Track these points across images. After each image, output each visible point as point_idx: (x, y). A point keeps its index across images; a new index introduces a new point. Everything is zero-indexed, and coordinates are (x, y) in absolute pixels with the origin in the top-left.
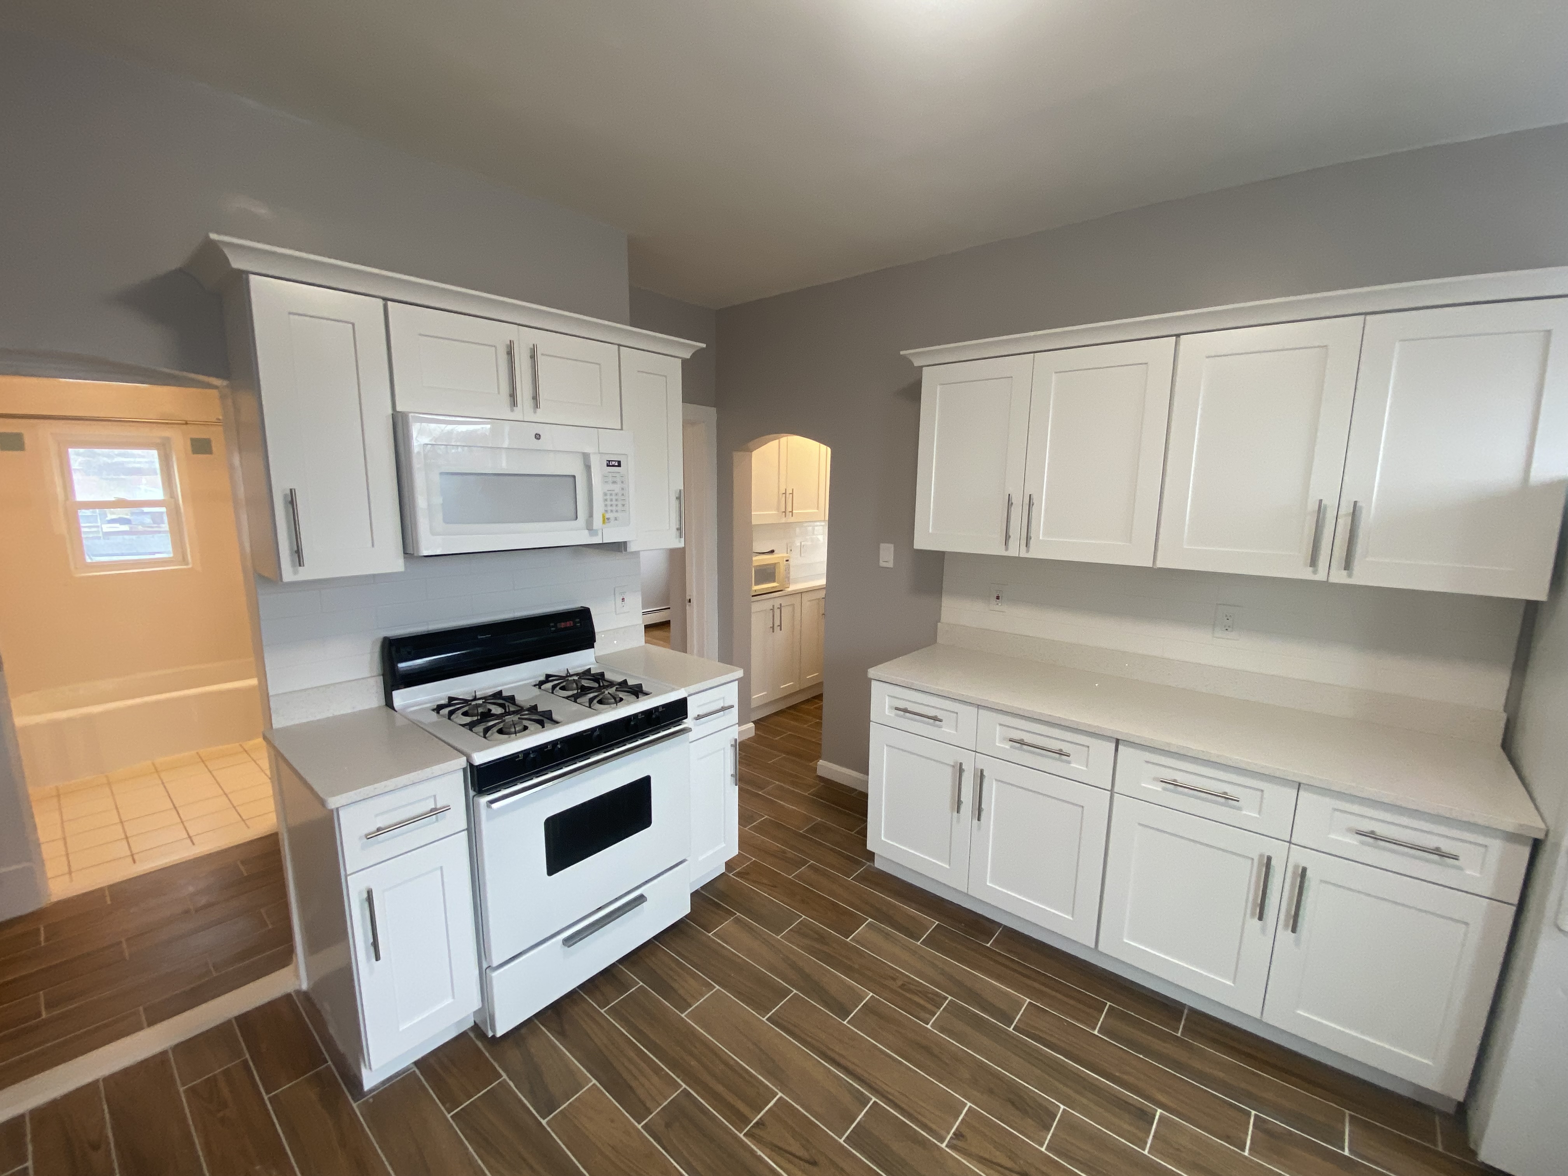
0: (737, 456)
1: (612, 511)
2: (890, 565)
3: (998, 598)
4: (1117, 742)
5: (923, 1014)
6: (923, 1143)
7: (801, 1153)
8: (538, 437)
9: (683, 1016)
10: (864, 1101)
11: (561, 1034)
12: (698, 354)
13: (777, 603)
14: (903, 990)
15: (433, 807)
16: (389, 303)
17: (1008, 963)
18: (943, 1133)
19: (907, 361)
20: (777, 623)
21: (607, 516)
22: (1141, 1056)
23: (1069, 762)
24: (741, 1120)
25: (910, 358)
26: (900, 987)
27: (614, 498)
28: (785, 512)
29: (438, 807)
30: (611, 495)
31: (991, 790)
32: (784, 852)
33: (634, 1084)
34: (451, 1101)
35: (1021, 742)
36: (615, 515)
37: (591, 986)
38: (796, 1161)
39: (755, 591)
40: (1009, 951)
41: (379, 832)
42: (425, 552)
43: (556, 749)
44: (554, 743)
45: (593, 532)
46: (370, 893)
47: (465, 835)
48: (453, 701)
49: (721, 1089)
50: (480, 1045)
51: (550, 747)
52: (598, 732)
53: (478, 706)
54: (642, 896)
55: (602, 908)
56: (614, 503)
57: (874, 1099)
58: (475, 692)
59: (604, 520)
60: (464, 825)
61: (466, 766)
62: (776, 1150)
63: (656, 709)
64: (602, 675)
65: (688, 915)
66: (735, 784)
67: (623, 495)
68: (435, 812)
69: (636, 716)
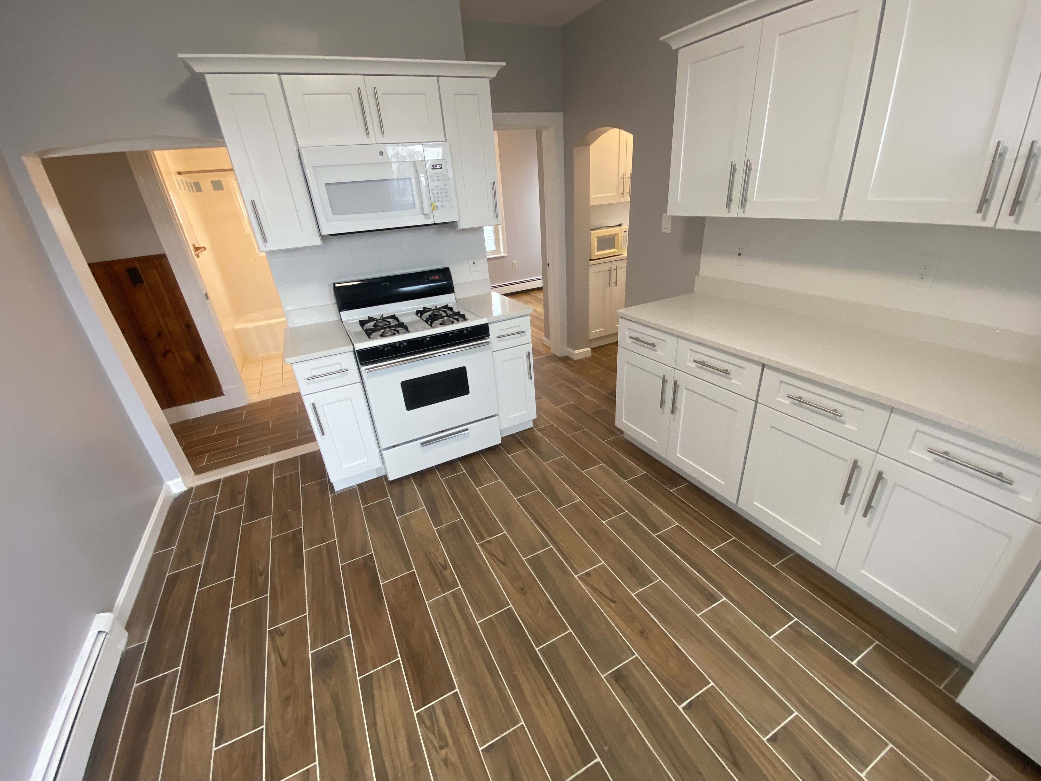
0: (576, 150)
1: (439, 201)
2: (669, 231)
3: (740, 254)
4: (764, 366)
5: (604, 516)
6: (566, 572)
7: (501, 558)
8: (381, 153)
9: (477, 489)
10: (546, 545)
11: (419, 486)
12: (502, 71)
13: (614, 265)
14: (603, 503)
15: (341, 369)
16: (282, 76)
17: (679, 503)
18: (580, 570)
19: (666, 45)
20: (613, 280)
21: (435, 204)
22: (735, 570)
23: (731, 379)
24: (480, 537)
25: (669, 42)
26: (600, 500)
27: (439, 191)
28: (623, 194)
29: (343, 369)
30: (437, 189)
31: (683, 395)
32: (572, 422)
33: (440, 512)
34: (365, 501)
35: (703, 363)
36: (443, 203)
37: (440, 467)
38: (497, 561)
39: (597, 256)
40: (683, 497)
41: (314, 377)
42: (324, 233)
43: (402, 346)
44: (401, 343)
45: (426, 216)
46: (314, 406)
47: (360, 385)
48: (370, 319)
49: (478, 523)
50: (385, 483)
51: (398, 344)
52: (428, 339)
53: (380, 322)
54: (467, 430)
55: (443, 431)
56: (440, 195)
57: (551, 546)
58: (383, 315)
59: (434, 208)
60: (358, 379)
61: (353, 350)
62: (491, 554)
63: (466, 329)
64: (451, 309)
65: (500, 444)
66: (531, 379)
67: (445, 189)
68: (340, 371)
69: (452, 332)
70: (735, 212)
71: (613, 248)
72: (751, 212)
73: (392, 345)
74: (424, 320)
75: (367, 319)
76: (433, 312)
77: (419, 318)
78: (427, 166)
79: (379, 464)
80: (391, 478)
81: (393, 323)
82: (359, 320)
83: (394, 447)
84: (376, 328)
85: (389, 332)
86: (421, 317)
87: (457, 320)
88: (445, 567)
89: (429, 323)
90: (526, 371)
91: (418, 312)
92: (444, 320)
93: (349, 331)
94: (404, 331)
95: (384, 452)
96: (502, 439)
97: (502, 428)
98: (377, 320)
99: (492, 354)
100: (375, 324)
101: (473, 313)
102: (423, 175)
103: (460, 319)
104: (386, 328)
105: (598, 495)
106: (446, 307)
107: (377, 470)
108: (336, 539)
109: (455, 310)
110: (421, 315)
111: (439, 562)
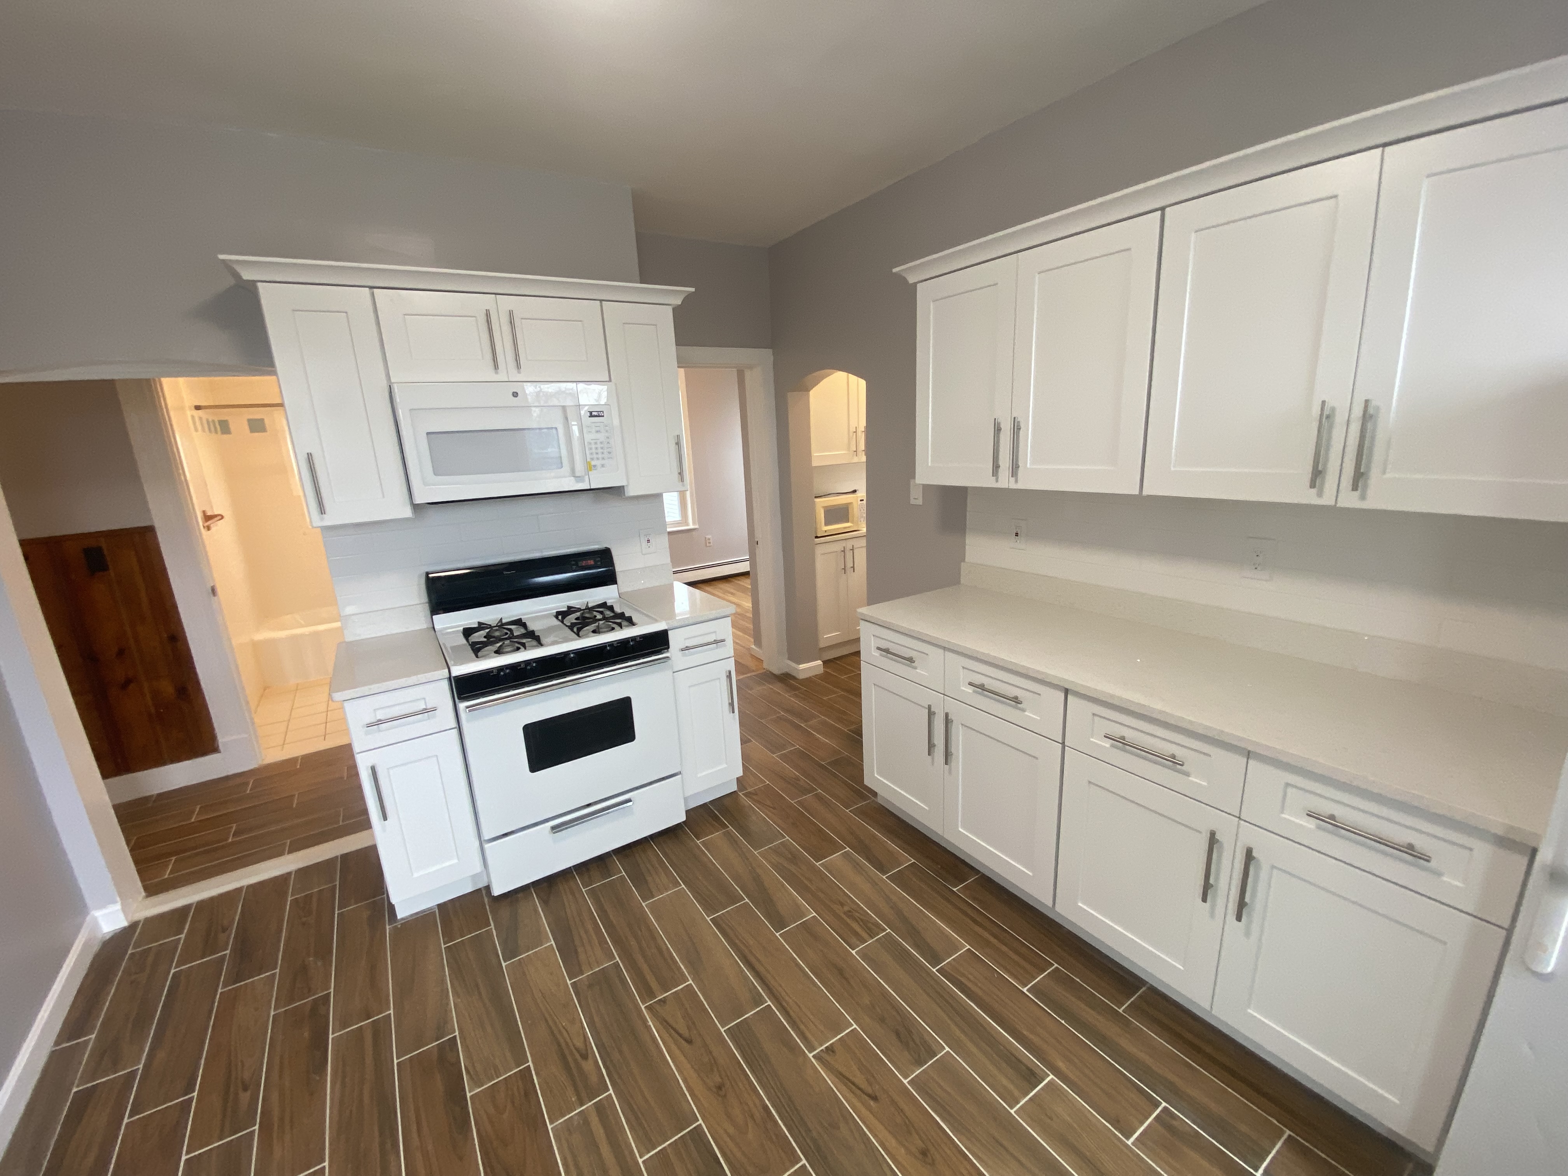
0: (791, 397)
1: (598, 459)
2: (920, 503)
3: (1017, 535)
4: (1067, 692)
5: (854, 940)
6: (793, 1048)
7: (683, 1030)
8: (515, 394)
9: (643, 904)
10: (759, 1001)
11: (545, 902)
12: (688, 298)
13: (849, 544)
14: (849, 917)
15: (425, 707)
16: (375, 290)
17: (969, 911)
18: (816, 1044)
19: (901, 280)
20: (850, 564)
21: (593, 463)
22: (1063, 1022)
23: (1023, 710)
24: (647, 992)
25: (903, 275)
26: (845, 913)
27: (599, 446)
28: (856, 451)
29: (428, 707)
30: (596, 443)
31: (959, 736)
32: (798, 779)
33: (580, 950)
34: (449, 935)
35: (982, 687)
36: (603, 462)
37: (583, 868)
38: (677, 1037)
39: (826, 531)
40: (974, 899)
41: (379, 722)
42: (418, 500)
43: (529, 667)
44: (527, 662)
45: (579, 479)
46: (373, 769)
47: (455, 732)
48: (481, 626)
49: (645, 968)
50: (486, 900)
51: (523, 666)
52: (572, 655)
53: (497, 630)
54: (629, 801)
55: (589, 805)
56: (600, 451)
57: (769, 1003)
58: (501, 619)
59: (590, 467)
60: (454, 724)
61: (448, 676)
62: (665, 1024)
63: (633, 639)
64: (611, 608)
65: (683, 822)
66: (733, 712)
67: (608, 443)
68: (425, 711)
69: (611, 644)
70: (1005, 481)
71: (848, 521)
72: (1027, 482)
73: (512, 667)
74: (567, 626)
75: (476, 625)
76: (583, 613)
77: (560, 623)
78: (582, 412)
79: (478, 868)
80: (497, 891)
81: (518, 631)
82: (462, 628)
83: (505, 835)
84: (490, 640)
85: (509, 646)
86: (562, 622)
87: (620, 625)
88: (585, 1055)
89: (575, 630)
90: (726, 701)
91: (558, 614)
92: (598, 627)
93: (444, 644)
94: (534, 643)
95: (487, 846)
96: (687, 812)
97: (686, 796)
98: (491, 627)
99: (673, 676)
100: (488, 633)
101: (644, 614)
102: (576, 423)
103: (624, 623)
104: (506, 639)
105: (843, 905)
106: (604, 605)
107: (474, 877)
108: (391, 1011)
109: (618, 610)
110: (563, 618)
111: (574, 1045)
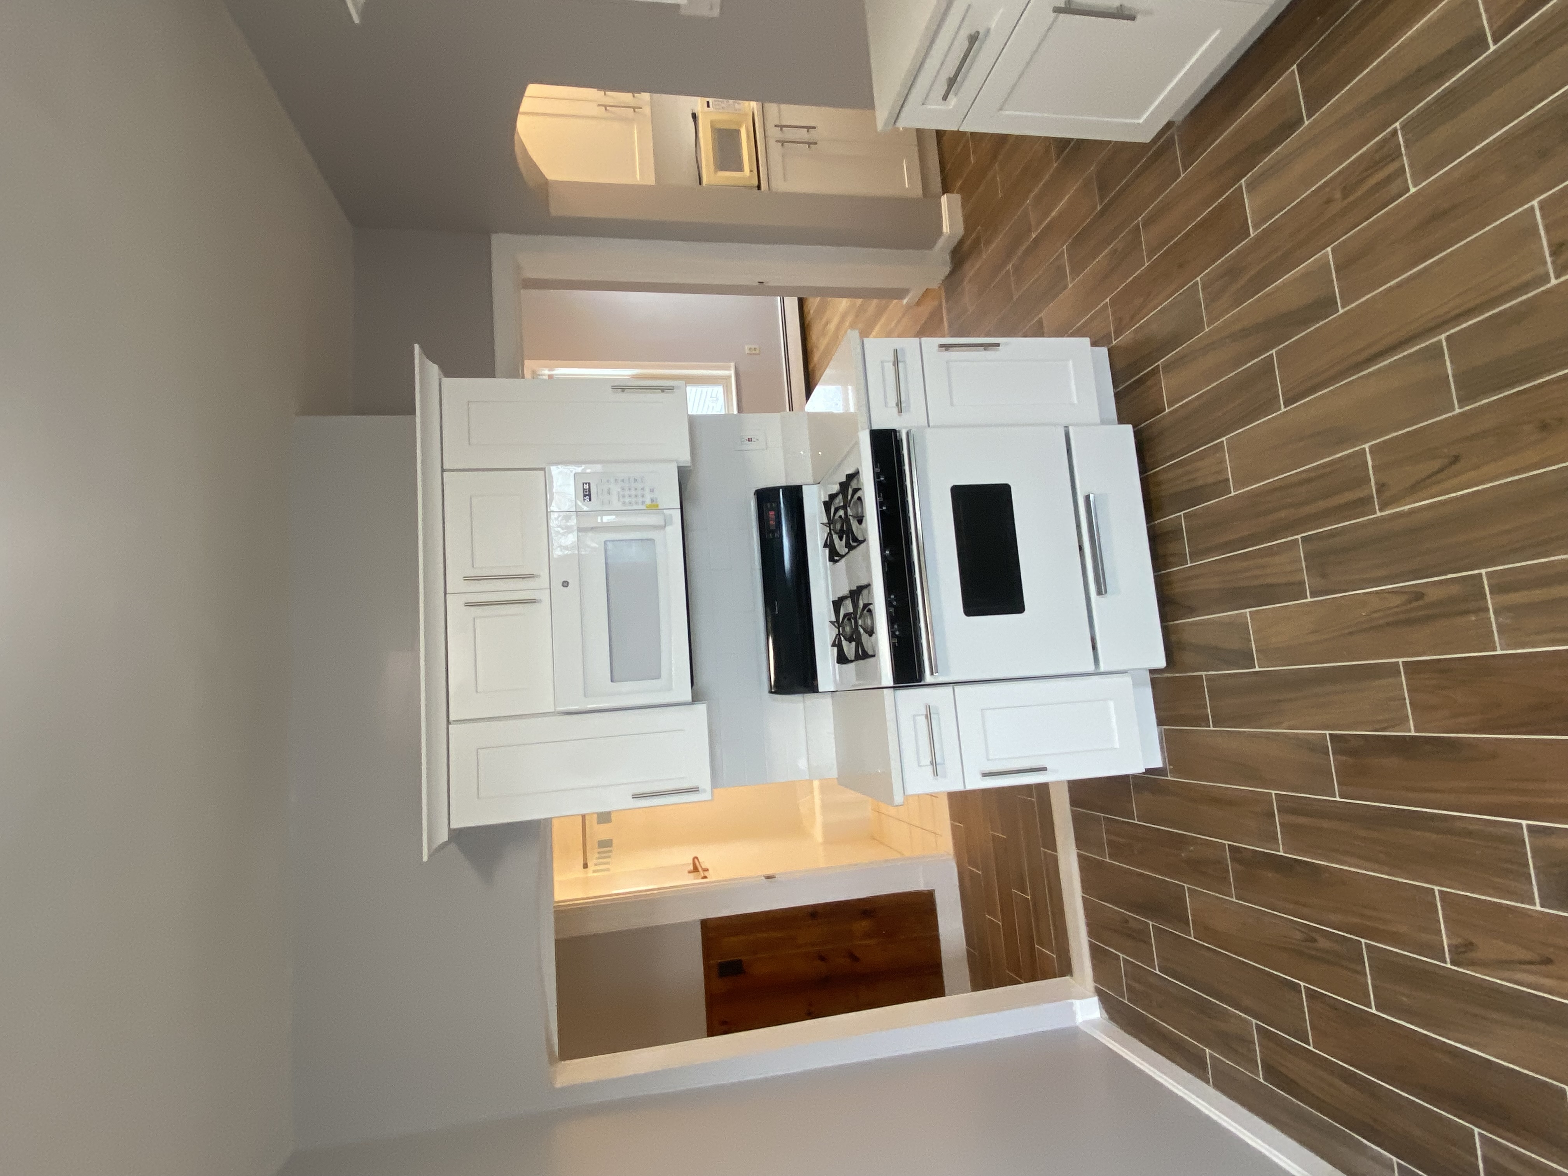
0: (556, 210)
1: (643, 496)
7: (1434, 464)
8: (565, 584)
9: (1233, 494)
10: (1436, 349)
11: (1192, 611)
12: (429, 354)
13: (774, 133)
15: (924, 717)
16: (451, 718)
18: (1543, 267)
20: (803, 134)
21: (648, 502)
24: (1360, 505)
26: (1345, 197)
27: (627, 493)
28: (634, 108)
29: (925, 713)
30: (624, 496)
32: (1114, 251)
33: (1269, 581)
34: (1200, 720)
36: (647, 490)
37: (1159, 560)
38: (1439, 476)
39: (751, 171)
41: (934, 763)
42: (689, 698)
43: (895, 603)
44: (889, 604)
45: (667, 522)
46: (985, 775)
47: (958, 689)
48: (837, 644)
49: (1322, 504)
50: (1166, 675)
51: (892, 610)
52: (887, 552)
53: (844, 630)
54: (1087, 498)
55: (1081, 548)
56: (633, 492)
57: (1443, 337)
58: (831, 622)
59: (654, 506)
60: (949, 689)
61: (892, 689)
62: (1415, 489)
63: (876, 476)
64: (832, 497)
65: (1134, 427)
66: (998, 345)
67: (623, 481)
68: (928, 717)
69: (879, 505)
71: (738, 132)
73: (892, 620)
74: (848, 552)
75: (835, 649)
76: (836, 533)
77: (844, 560)
78: (585, 508)
79: (1127, 680)
80: (1160, 662)
81: (847, 607)
82: (837, 665)
83: (1094, 647)
84: (854, 638)
85: (864, 621)
86: (842, 556)
87: (856, 491)
88: (1418, 595)
89: (855, 544)
90: (980, 354)
91: (831, 559)
92: (854, 517)
93: (853, 686)
94: (865, 592)
95: (1103, 668)
96: (1121, 420)
97: (1098, 421)
98: (839, 634)
99: (934, 427)
100: (846, 639)
101: (846, 456)
102: (599, 518)
103: (854, 484)
104: (856, 622)
105: (1329, 201)
106: (827, 505)
107: (1135, 684)
108: (1273, 792)
109: (835, 488)
110: (838, 554)
111: (1397, 607)
